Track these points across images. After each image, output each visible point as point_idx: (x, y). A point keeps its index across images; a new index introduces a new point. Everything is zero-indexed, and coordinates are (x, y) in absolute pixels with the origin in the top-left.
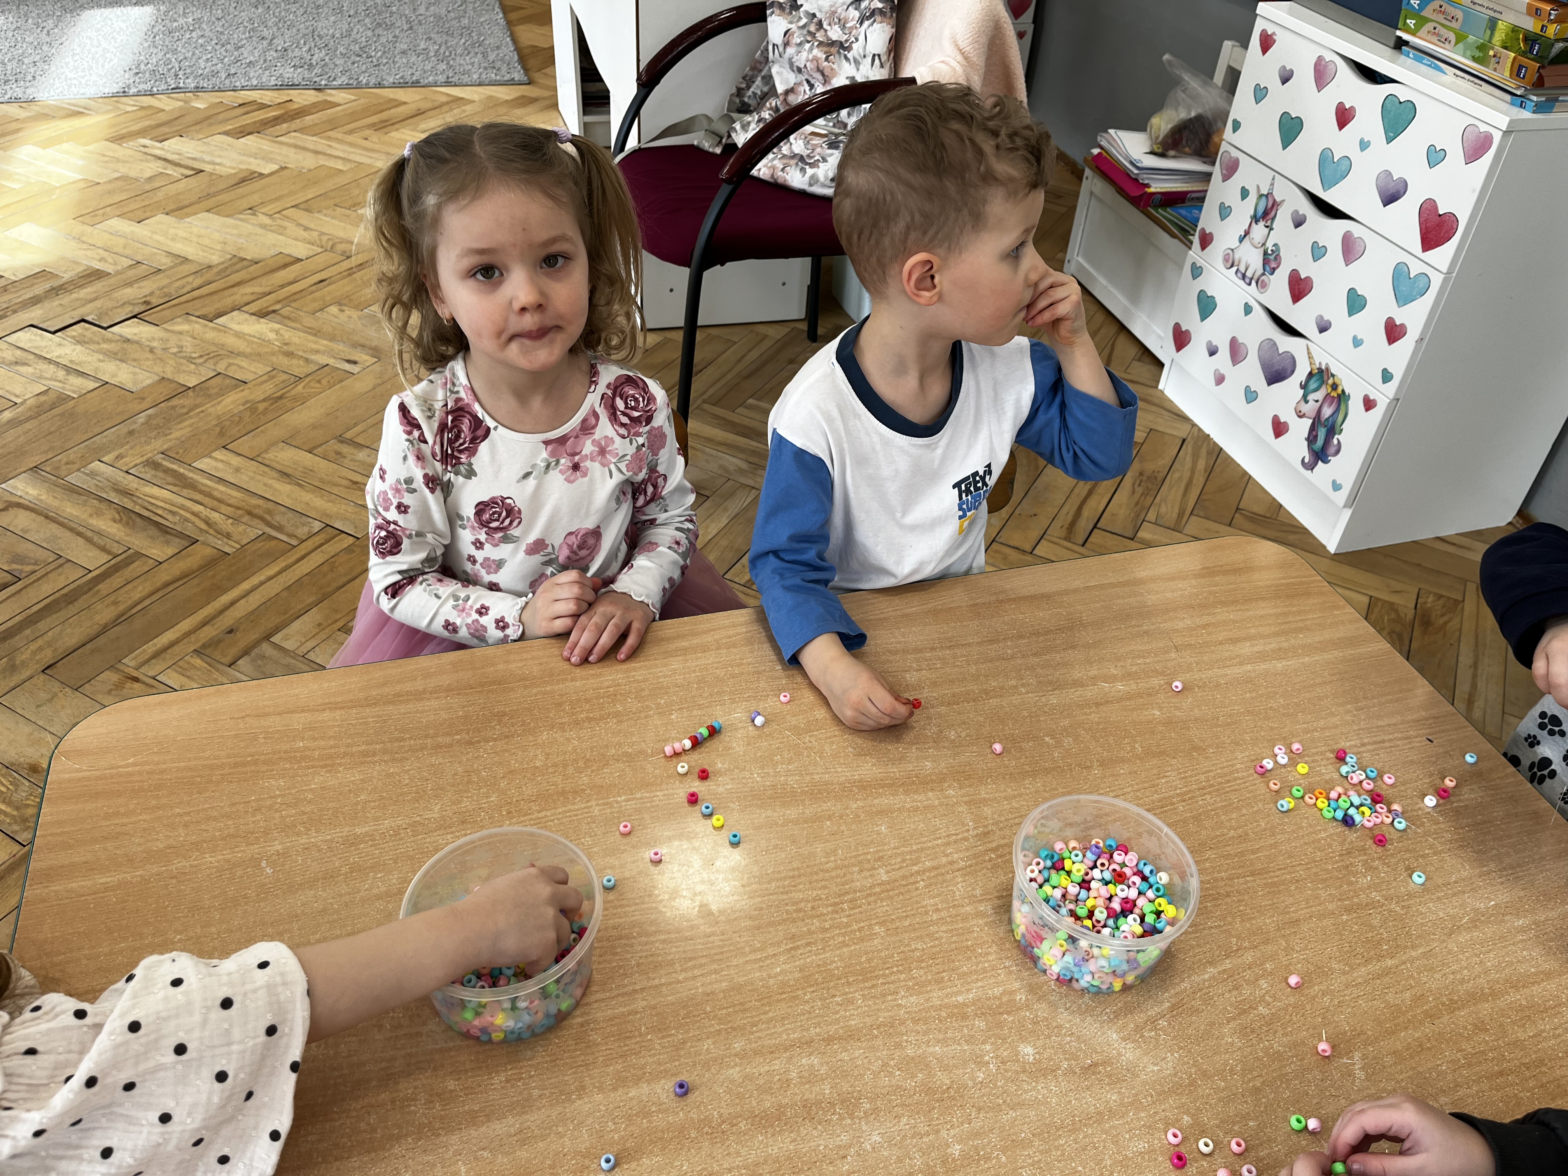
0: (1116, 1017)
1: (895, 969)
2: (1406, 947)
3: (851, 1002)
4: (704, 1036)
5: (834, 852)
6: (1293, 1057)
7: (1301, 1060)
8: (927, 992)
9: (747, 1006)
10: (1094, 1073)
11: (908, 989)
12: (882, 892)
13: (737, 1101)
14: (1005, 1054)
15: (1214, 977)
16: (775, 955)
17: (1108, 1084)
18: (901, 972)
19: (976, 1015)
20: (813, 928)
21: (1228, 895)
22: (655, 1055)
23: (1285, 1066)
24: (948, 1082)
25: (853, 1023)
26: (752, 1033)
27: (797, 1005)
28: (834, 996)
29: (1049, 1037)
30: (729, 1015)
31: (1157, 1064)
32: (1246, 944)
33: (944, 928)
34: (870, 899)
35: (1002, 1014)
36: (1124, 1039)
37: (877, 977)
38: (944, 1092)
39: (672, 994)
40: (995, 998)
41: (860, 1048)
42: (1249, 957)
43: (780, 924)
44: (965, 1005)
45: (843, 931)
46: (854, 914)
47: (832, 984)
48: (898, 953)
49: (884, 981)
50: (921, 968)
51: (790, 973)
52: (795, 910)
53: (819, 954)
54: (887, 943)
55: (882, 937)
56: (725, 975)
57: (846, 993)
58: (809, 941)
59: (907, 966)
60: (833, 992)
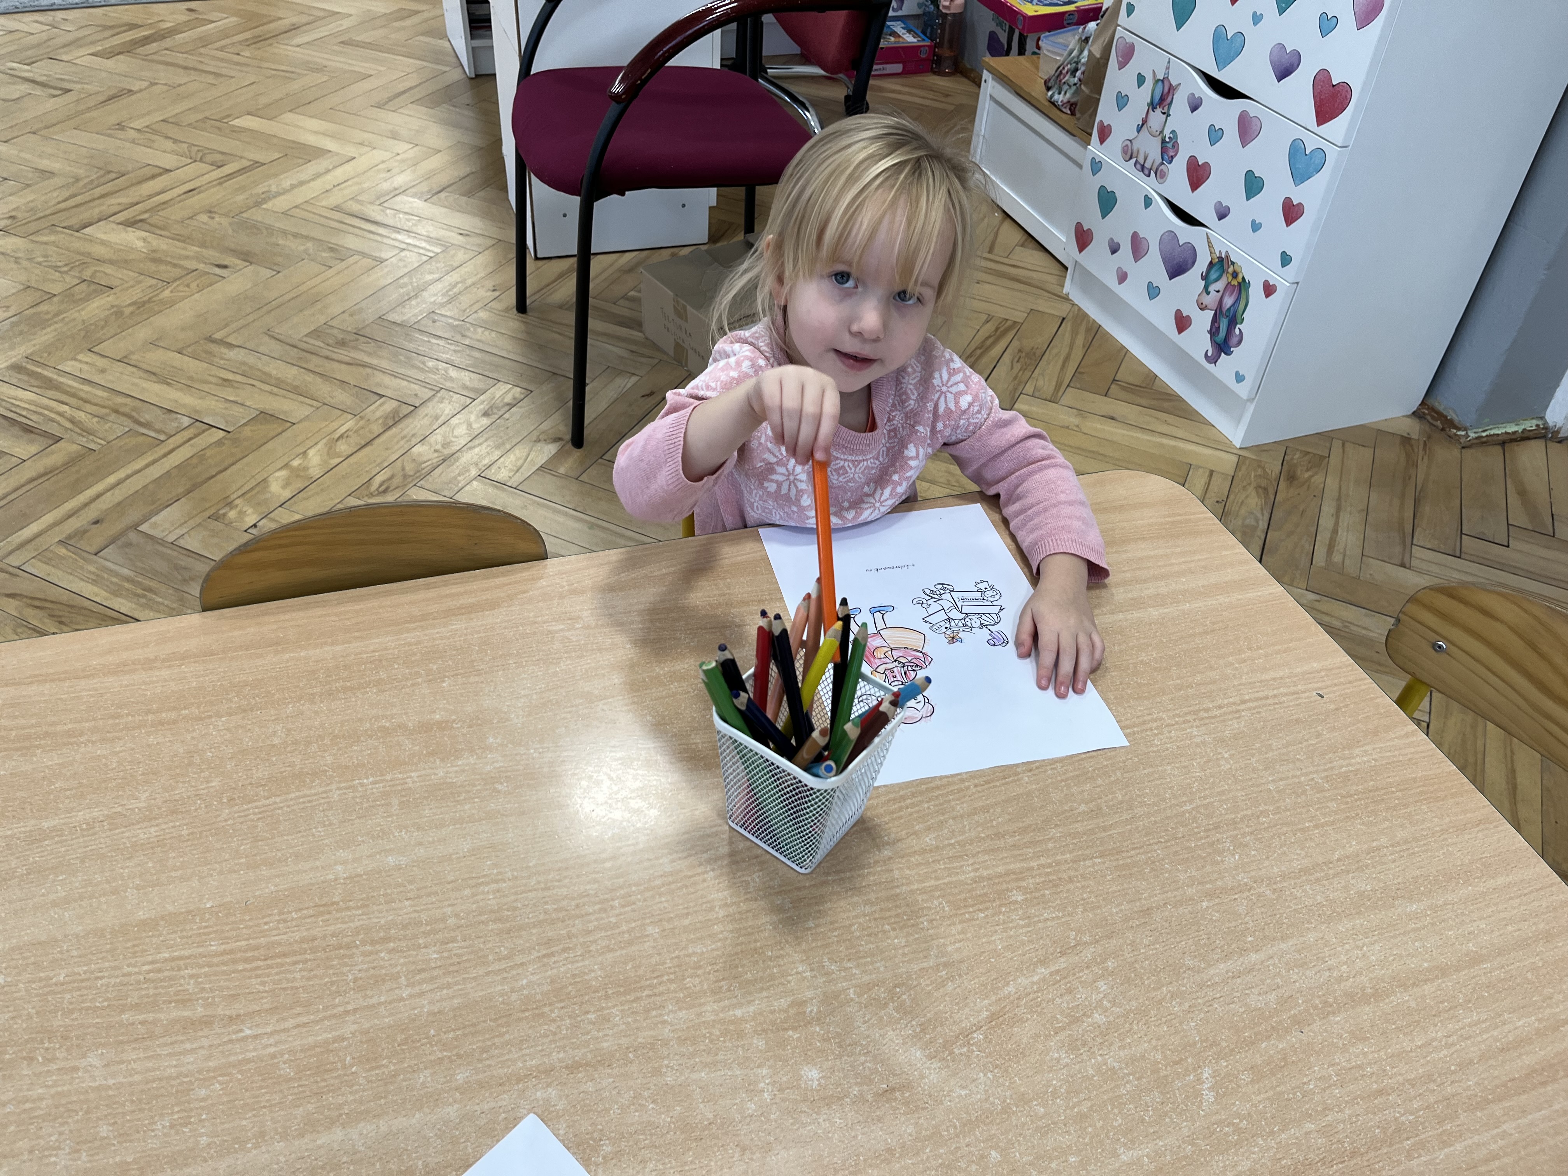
0: (923, 1030)
1: (666, 978)
2: (1274, 939)
3: (607, 1019)
4: (421, 1066)
6: (1129, 1074)
7: (1138, 1079)
8: (700, 1005)
9: (479, 1028)
10: (888, 1101)
11: (678, 1001)
13: (450, 1147)
14: (784, 1079)
15: (1044, 980)
16: (522, 964)
17: (906, 1114)
18: (671, 981)
19: (755, 1031)
20: (574, 930)
21: (1071, 880)
22: (357, 1091)
23: (1118, 1087)
24: (711, 1116)
25: (605, 1045)
26: (480, 1060)
27: (540, 1025)
28: (587, 1013)
29: (840, 1056)
30: (456, 1039)
31: (964, 1088)
32: (1087, 938)
34: (648, 894)
35: (786, 1030)
36: (930, 1057)
37: (643, 988)
38: (705, 1128)
39: (391, 1015)
40: (780, 1011)
41: (610, 1075)
42: (1088, 953)
43: (535, 926)
44: (742, 1020)
45: (609, 933)
46: (625, 913)
47: (587, 998)
48: (672, 959)
49: (651, 993)
50: (698, 976)
51: (539, 985)
52: (555, 910)
53: (577, 961)
54: (659, 947)
55: (655, 939)
56: (459, 990)
57: (602, 1009)
58: (567, 946)
59: (680, 974)
60: (586, 1007)
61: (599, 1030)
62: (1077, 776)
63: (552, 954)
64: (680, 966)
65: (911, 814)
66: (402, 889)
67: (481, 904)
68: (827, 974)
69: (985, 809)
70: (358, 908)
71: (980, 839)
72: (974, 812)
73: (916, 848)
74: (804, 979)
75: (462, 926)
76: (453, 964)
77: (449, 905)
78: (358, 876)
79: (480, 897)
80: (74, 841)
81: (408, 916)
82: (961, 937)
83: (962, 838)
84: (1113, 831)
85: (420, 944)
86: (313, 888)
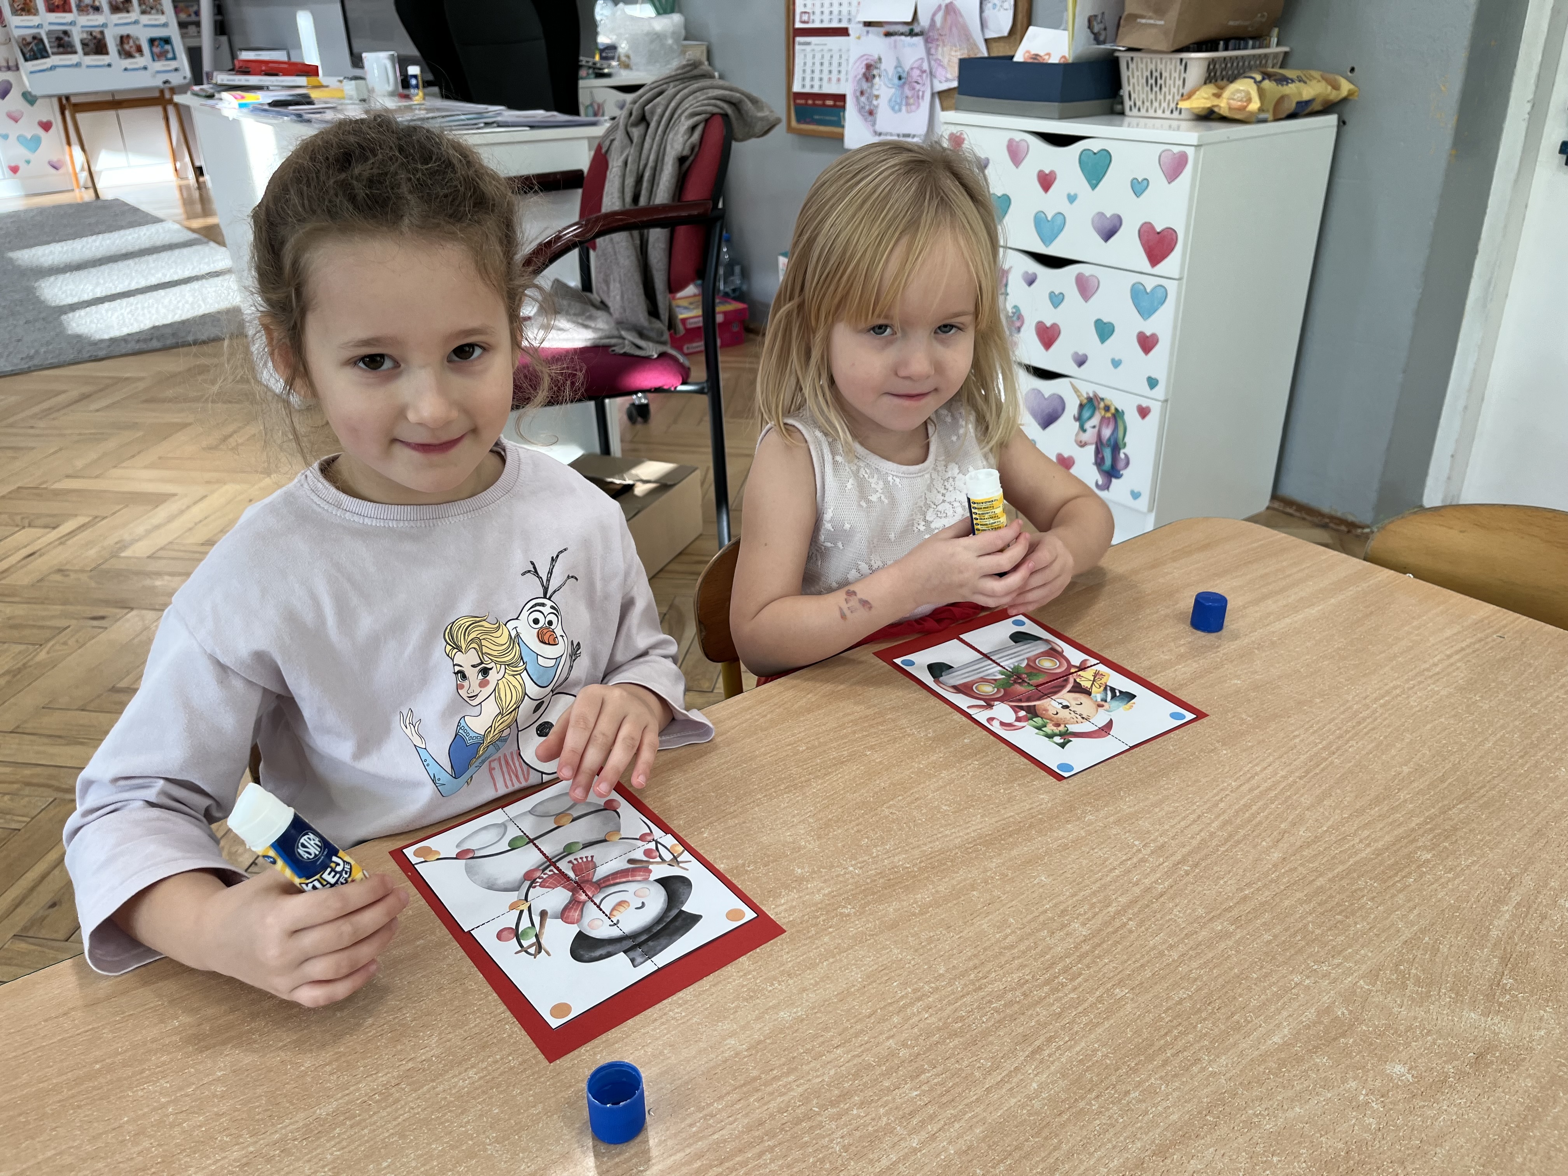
0: (1457, 994)
3: (1153, 1092)
5: (1004, 922)
8: (1233, 1045)
11: (1208, 1050)
12: (1094, 948)
14: (1377, 1084)
16: (1017, 1069)
18: (1184, 1033)
19: (1309, 1051)
20: (1042, 1019)
21: (1455, 828)
24: (1341, 1145)
27: (1090, 1122)
29: (1407, 1045)
32: (1515, 870)
33: (1194, 965)
34: (1085, 961)
35: (1336, 1039)
36: (1486, 1014)
37: (1162, 1050)
38: (1346, 1161)
40: (1315, 1024)
42: (1528, 881)
43: (997, 1028)
44: (1286, 1045)
45: (1080, 1009)
46: (1080, 985)
47: (1114, 1078)
48: (1165, 1012)
49: (1173, 1051)
50: (1205, 1019)
51: (1053, 1083)
52: (1005, 1005)
53: (1071, 1047)
54: (1143, 1005)
55: (1132, 999)
56: (971, 1118)
57: (1140, 1084)
58: (1048, 1035)
59: (1186, 1023)
60: (1122, 1088)
61: (1155, 1105)
62: (1377, 746)
63: (1039, 1049)
64: (1179, 1016)
65: (1267, 818)
66: (821, 1039)
67: (921, 1025)
68: (1324, 976)
69: (1326, 794)
70: (788, 1074)
71: (1347, 820)
72: (1320, 800)
73: (1298, 844)
74: (1308, 988)
75: (919, 1054)
76: (942, 1095)
77: (888, 1038)
78: (759, 1042)
79: (915, 1019)
80: (375, 1118)
81: (851, 1063)
82: (1411, 904)
83: (1330, 823)
84: (1450, 781)
85: (888, 1088)
86: (718, 1071)
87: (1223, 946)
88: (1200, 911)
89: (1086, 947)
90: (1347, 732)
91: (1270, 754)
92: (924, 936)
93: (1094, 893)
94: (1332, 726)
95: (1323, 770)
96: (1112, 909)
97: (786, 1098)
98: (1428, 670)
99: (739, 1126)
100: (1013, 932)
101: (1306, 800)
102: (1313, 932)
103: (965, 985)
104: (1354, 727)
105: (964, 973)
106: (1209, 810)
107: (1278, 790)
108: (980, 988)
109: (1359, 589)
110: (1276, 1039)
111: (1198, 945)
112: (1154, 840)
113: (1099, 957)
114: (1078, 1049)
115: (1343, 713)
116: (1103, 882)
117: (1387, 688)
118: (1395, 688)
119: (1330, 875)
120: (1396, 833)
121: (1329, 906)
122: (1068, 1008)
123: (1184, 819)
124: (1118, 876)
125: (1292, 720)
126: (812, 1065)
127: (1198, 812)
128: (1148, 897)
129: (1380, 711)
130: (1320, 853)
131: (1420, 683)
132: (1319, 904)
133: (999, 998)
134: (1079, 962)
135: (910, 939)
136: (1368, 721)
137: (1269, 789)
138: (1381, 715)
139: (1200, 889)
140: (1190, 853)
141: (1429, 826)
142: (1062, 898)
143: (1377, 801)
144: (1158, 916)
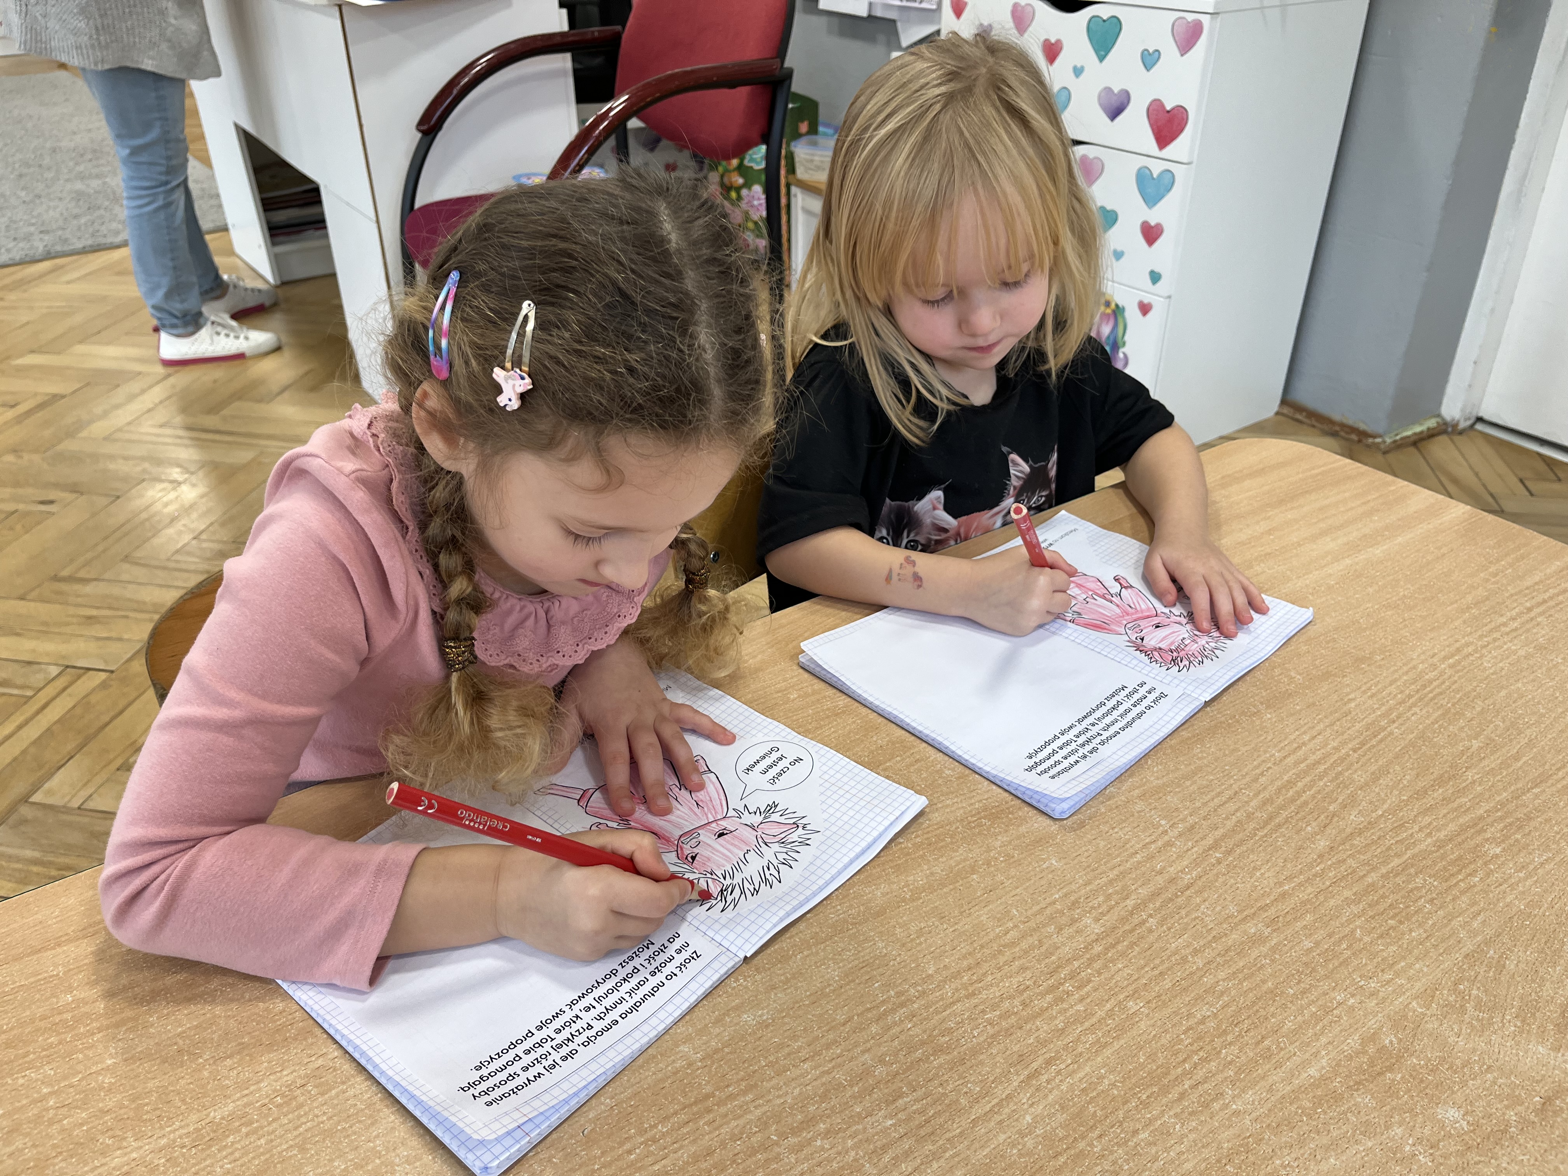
1: (1196, 1058)
3: (1166, 1132)
5: (1006, 914)
8: (1263, 1077)
11: (1233, 1082)
12: (1107, 950)
14: (1426, 1132)
16: (1009, 1097)
18: (1205, 1060)
19: (1350, 1088)
20: (1042, 1035)
21: (1529, 817)
25: (1188, 1166)
28: (1136, 1132)
29: (1464, 1084)
33: (1222, 975)
34: (1096, 966)
37: (1179, 1080)
40: (1358, 1053)
43: (990, 1045)
44: (1324, 1079)
45: (1087, 1024)
46: (1088, 995)
47: (1121, 1114)
48: (1185, 1033)
49: (1192, 1082)
50: (1230, 1044)
51: (1049, 1117)
52: (1000, 1017)
53: (1074, 1072)
54: (1159, 1023)
55: (1147, 1015)
56: (952, 1157)
57: (1151, 1122)
58: (1047, 1056)
59: (1209, 1048)
60: (1129, 1126)
61: (1167, 1150)
62: (1443, 715)
63: (1036, 1073)
64: (1200, 1038)
65: (1313, 797)
66: (787, 1050)
67: (903, 1037)
68: (1372, 994)
69: (1384, 771)
70: (745, 1092)
71: (1407, 803)
72: (1375, 778)
73: (1349, 830)
74: (1352, 1008)
75: (897, 1073)
76: (920, 1126)
77: (863, 1052)
78: (716, 1051)
79: (895, 1030)
80: (274, 1125)
81: (819, 1082)
82: (1475, 908)
83: (1386, 806)
84: (1524, 759)
85: (859, 1114)
86: (667, 1085)
87: (1255, 953)
88: (1232, 909)
89: (1098, 948)
90: (1410, 696)
91: (1321, 720)
92: (913, 928)
93: (1111, 882)
94: (1392, 689)
95: (1381, 741)
96: (1130, 903)
97: (741, 1122)
98: (1504, 624)
99: (684, 1155)
100: (1015, 926)
101: (1360, 777)
102: (1361, 940)
103: (957, 990)
104: (1418, 691)
105: (957, 975)
106: (1248, 786)
107: (1328, 764)
108: (973, 994)
109: (1430, 526)
110: (1312, 1071)
111: (1227, 951)
112: (1183, 820)
113: (1112, 961)
114: (1081, 1074)
115: (1407, 673)
116: (1122, 868)
117: (1457, 645)
118: (1467, 645)
119: (1384, 870)
120: (1461, 820)
121: (1381, 908)
122: (1074, 1023)
123: (1219, 794)
124: (1139, 863)
125: (1347, 681)
126: (774, 1081)
127: (1235, 787)
128: (1172, 889)
129: (1449, 672)
130: (1374, 842)
131: (1495, 640)
132: (1370, 906)
133: (994, 1007)
134: (1089, 966)
135: (898, 930)
136: (1435, 683)
137: (1318, 762)
138: (1450, 677)
139: (1232, 881)
140: (1224, 836)
141: (1499, 814)
142: (1074, 887)
143: (1441, 781)
144: (1183, 912)
